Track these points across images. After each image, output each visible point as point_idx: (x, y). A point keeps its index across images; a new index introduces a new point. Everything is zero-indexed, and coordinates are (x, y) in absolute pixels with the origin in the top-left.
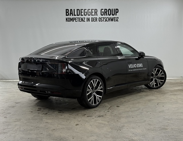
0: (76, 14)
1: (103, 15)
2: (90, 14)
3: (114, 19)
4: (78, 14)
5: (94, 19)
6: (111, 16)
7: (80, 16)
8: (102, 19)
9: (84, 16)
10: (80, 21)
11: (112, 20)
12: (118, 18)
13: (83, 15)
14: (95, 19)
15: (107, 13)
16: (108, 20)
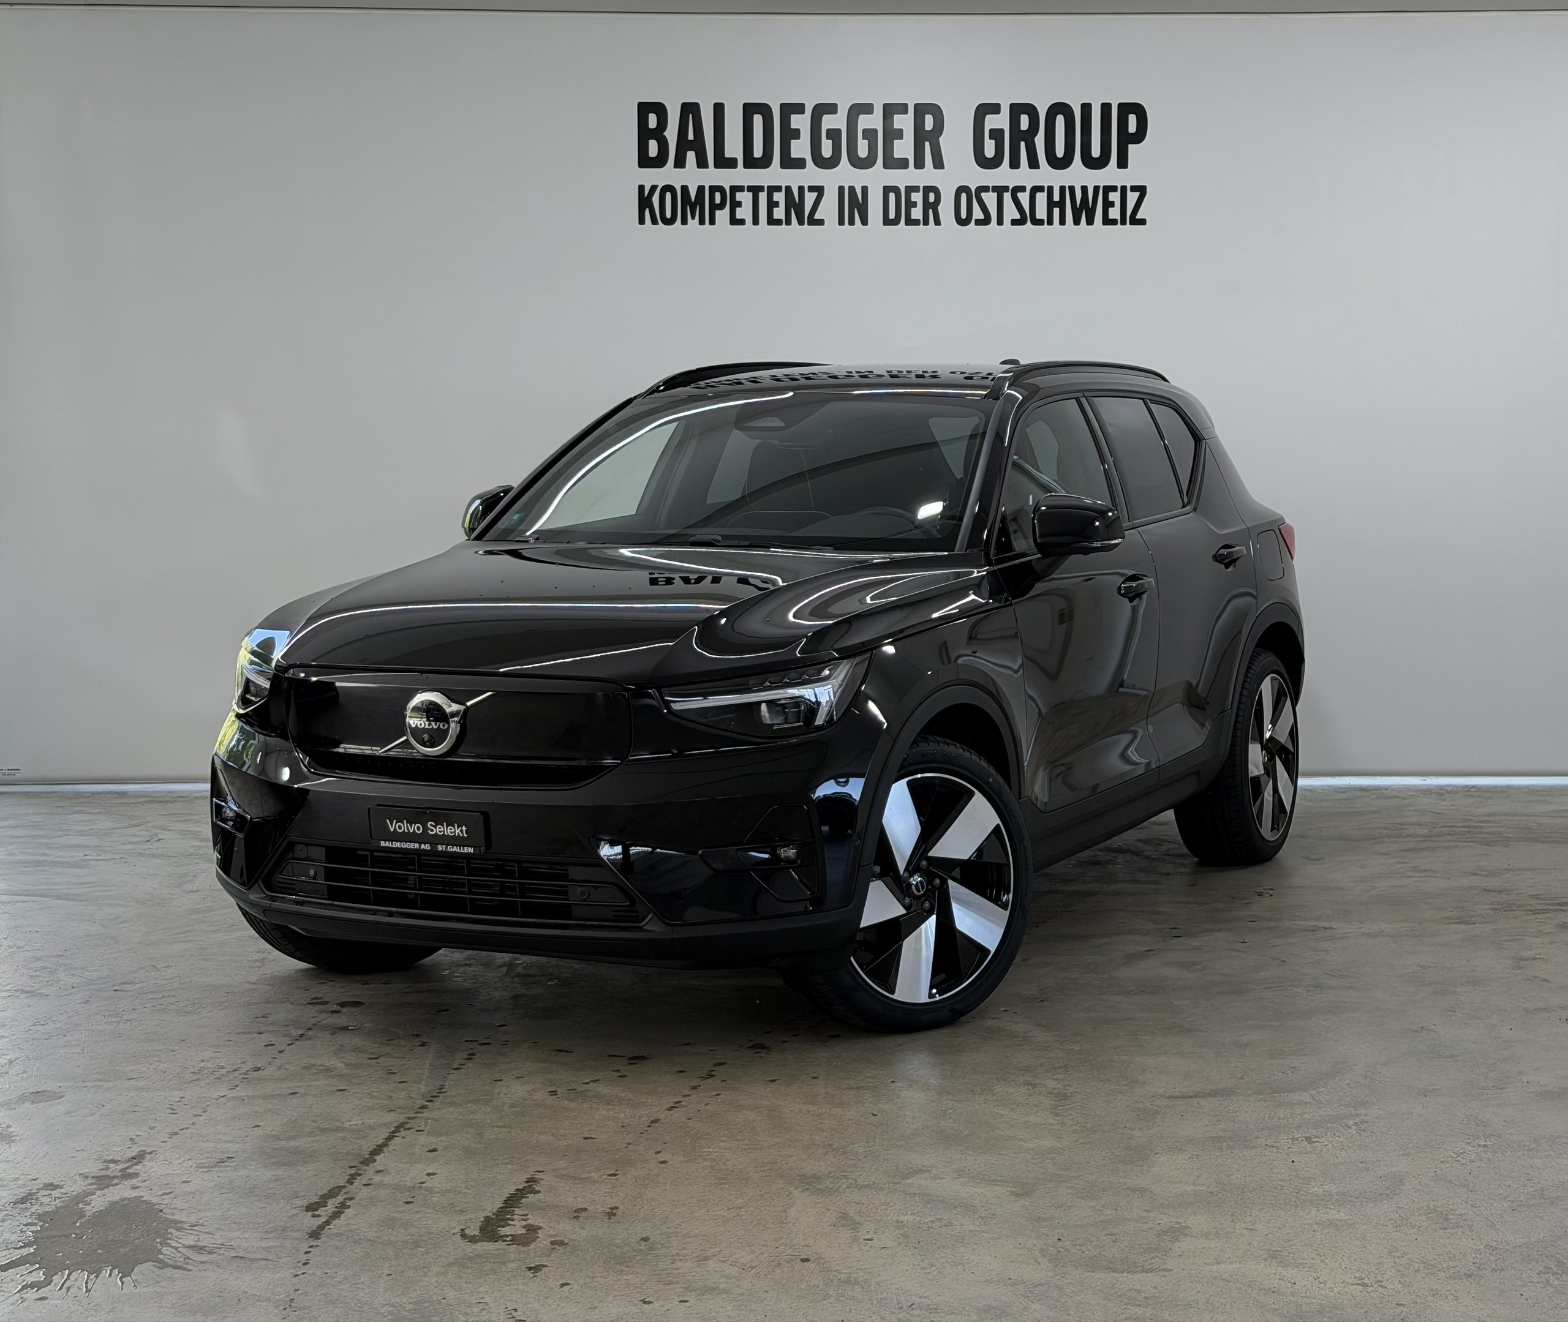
0: (734, 148)
1: (994, 163)
2: (872, 149)
3: (1108, 204)
4: (758, 152)
5: (911, 204)
6: (1078, 176)
7: (774, 175)
8: (990, 199)
9: (811, 175)
10: (771, 221)
11: (1084, 211)
12: (1142, 190)
13: (800, 164)
14: (918, 197)
15: (1040, 141)
16: (1041, 213)
